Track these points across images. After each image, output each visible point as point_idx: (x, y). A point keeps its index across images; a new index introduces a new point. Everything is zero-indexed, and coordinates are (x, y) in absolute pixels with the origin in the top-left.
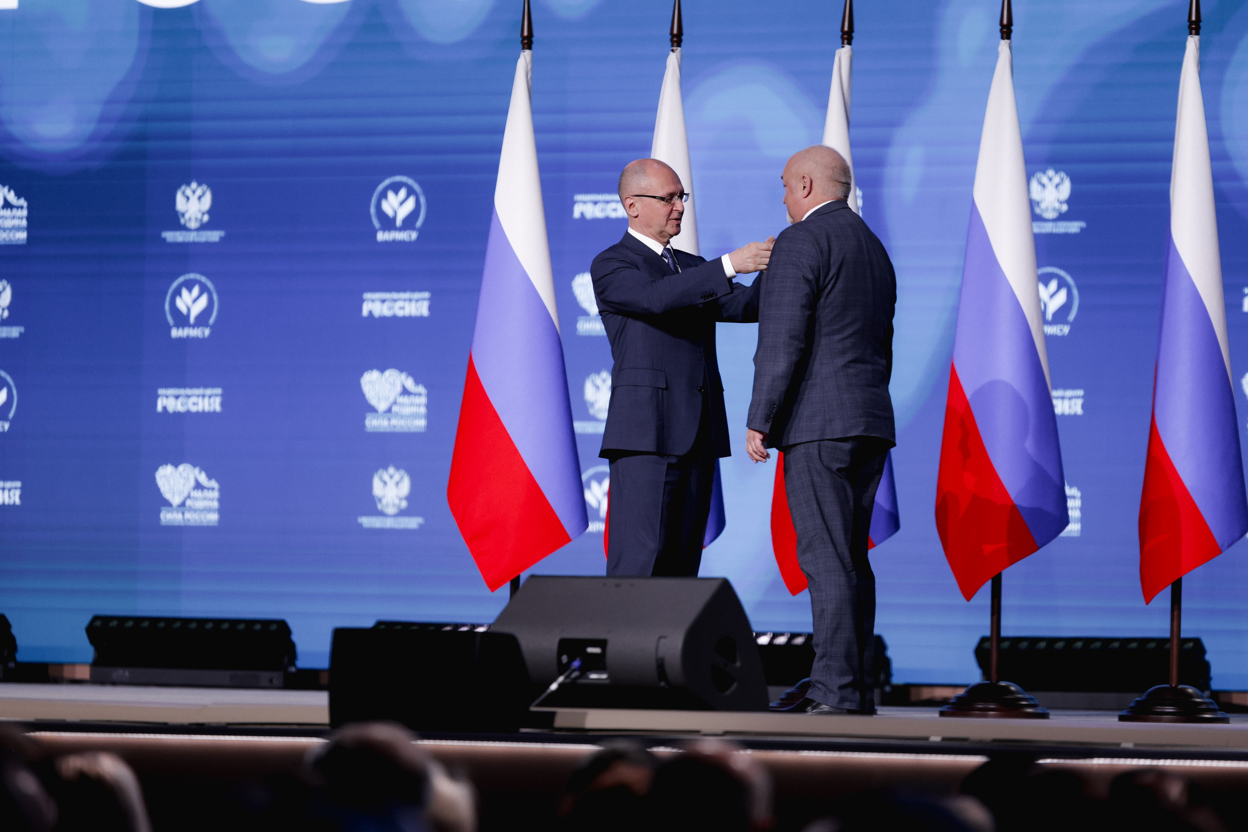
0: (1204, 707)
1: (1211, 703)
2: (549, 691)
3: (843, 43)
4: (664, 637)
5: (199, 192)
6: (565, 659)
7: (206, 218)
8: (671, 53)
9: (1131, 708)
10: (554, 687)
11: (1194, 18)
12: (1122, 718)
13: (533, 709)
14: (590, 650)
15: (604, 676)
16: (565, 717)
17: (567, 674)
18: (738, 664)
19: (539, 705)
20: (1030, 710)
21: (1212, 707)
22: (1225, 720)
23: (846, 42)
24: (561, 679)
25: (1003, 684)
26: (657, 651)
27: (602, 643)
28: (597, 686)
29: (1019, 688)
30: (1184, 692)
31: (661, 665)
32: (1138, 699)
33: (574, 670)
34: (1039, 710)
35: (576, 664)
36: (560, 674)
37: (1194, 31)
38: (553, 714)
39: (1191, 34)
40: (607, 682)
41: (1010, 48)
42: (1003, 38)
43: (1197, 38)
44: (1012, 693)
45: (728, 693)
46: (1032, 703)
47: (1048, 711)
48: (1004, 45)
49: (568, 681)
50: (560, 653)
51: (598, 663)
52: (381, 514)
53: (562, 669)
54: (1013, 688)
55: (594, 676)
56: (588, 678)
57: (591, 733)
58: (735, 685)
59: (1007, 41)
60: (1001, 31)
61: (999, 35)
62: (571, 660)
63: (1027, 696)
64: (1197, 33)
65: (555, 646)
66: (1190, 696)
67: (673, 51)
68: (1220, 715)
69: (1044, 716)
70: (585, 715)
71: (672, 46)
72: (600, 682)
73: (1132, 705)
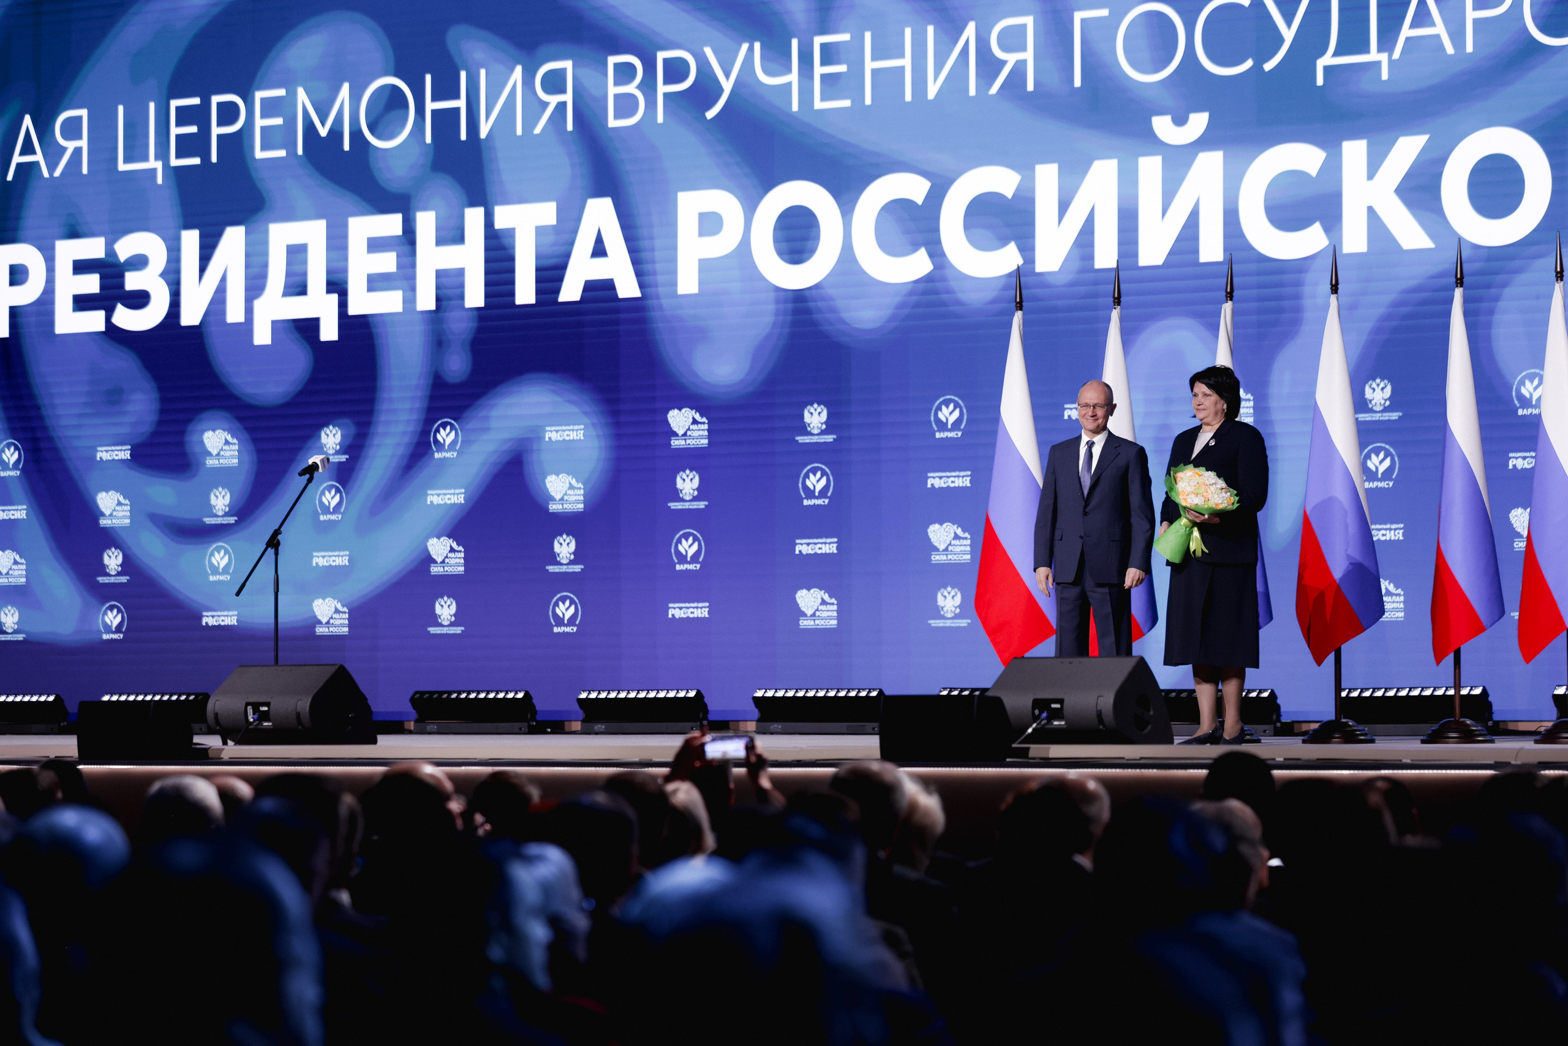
0: (1477, 733)
1: (1483, 730)
2: (1027, 733)
3: (1227, 300)
4: (1102, 696)
5: (819, 410)
6: (1037, 712)
7: (824, 427)
8: (1114, 310)
9: (1429, 734)
10: (1030, 730)
11: (1459, 276)
12: (1423, 742)
13: (1014, 745)
14: (1053, 706)
15: (1063, 723)
16: (1036, 750)
17: (1038, 722)
18: (1152, 713)
19: (1019, 743)
20: (1362, 738)
21: (1483, 733)
22: (1492, 741)
23: (1229, 299)
24: (1034, 725)
25: (1344, 720)
26: (1097, 705)
27: (1061, 701)
28: (1058, 730)
29: (1355, 723)
30: (1464, 723)
31: (1099, 714)
32: (1433, 728)
33: (1043, 719)
34: (1368, 737)
35: (1044, 715)
36: (1034, 722)
37: (1459, 285)
38: (1028, 749)
39: (1457, 286)
40: (1065, 726)
41: (1337, 299)
42: (1332, 293)
43: (1461, 289)
44: (1350, 726)
45: (1146, 731)
46: (1363, 732)
47: (1374, 737)
48: (1333, 298)
49: (1039, 726)
50: (1033, 709)
51: (1058, 714)
52: (944, 618)
53: (1035, 719)
54: (1350, 723)
55: (1056, 723)
56: (1052, 724)
57: (1052, 761)
58: (1150, 726)
59: (1336, 295)
60: (1331, 288)
61: (1330, 291)
62: (1041, 713)
63: (1360, 728)
64: (1461, 286)
65: (1030, 703)
66: (1468, 725)
67: (1115, 308)
68: (1488, 738)
69: (1372, 741)
70: (1049, 748)
71: (1115, 305)
72: (1060, 726)
73: (1430, 732)
